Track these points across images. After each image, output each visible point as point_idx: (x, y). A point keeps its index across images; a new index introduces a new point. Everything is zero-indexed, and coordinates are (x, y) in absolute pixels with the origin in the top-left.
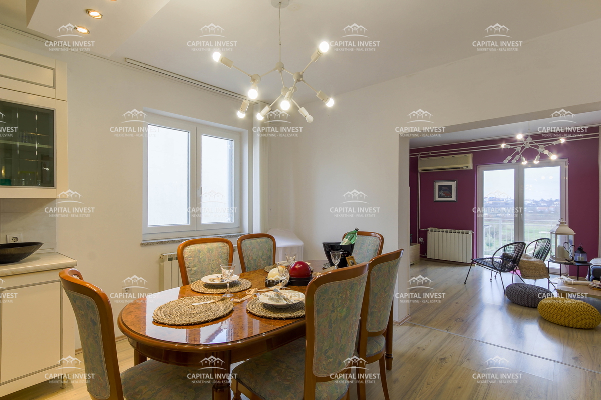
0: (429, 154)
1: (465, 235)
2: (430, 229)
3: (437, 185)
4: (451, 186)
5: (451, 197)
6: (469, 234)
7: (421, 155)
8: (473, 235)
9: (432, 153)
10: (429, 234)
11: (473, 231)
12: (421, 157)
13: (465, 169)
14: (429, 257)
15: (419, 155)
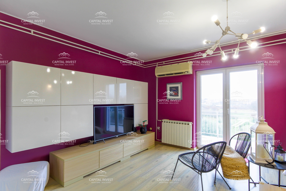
0: (163, 63)
1: (187, 125)
2: (163, 120)
3: (169, 86)
4: (178, 87)
5: (178, 96)
6: (190, 124)
7: (158, 64)
8: (193, 125)
9: (165, 63)
10: (163, 124)
11: (193, 122)
12: (158, 66)
13: (186, 73)
14: (163, 142)
15: (156, 64)
